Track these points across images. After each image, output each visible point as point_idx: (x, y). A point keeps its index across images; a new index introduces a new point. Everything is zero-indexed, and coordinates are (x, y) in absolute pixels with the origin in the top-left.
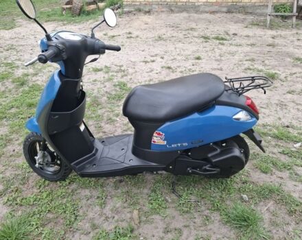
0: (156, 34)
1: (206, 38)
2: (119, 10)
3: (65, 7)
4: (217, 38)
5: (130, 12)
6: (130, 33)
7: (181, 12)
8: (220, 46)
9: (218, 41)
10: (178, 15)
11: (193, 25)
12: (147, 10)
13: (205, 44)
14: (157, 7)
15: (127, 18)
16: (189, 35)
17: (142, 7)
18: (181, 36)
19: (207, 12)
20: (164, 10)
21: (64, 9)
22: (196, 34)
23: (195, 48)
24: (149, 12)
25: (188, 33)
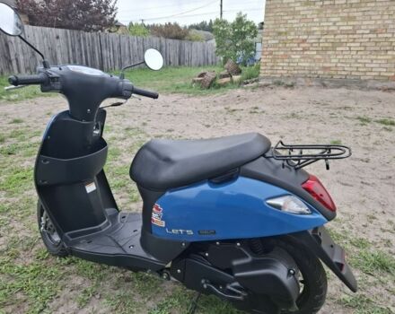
0: (290, 110)
1: (364, 121)
2: (255, 84)
3: (196, 79)
4: (383, 122)
5: (266, 85)
6: (256, 108)
7: (339, 87)
8: (384, 132)
9: (384, 126)
10: (331, 90)
11: (351, 104)
12: (290, 83)
13: (359, 127)
14: (303, 80)
15: (261, 92)
16: (338, 115)
17: (283, 81)
18: (326, 114)
19: (378, 89)
20: (314, 83)
21: (194, 81)
22: (350, 114)
23: (338, 130)
24: (291, 86)
25: (339, 113)
